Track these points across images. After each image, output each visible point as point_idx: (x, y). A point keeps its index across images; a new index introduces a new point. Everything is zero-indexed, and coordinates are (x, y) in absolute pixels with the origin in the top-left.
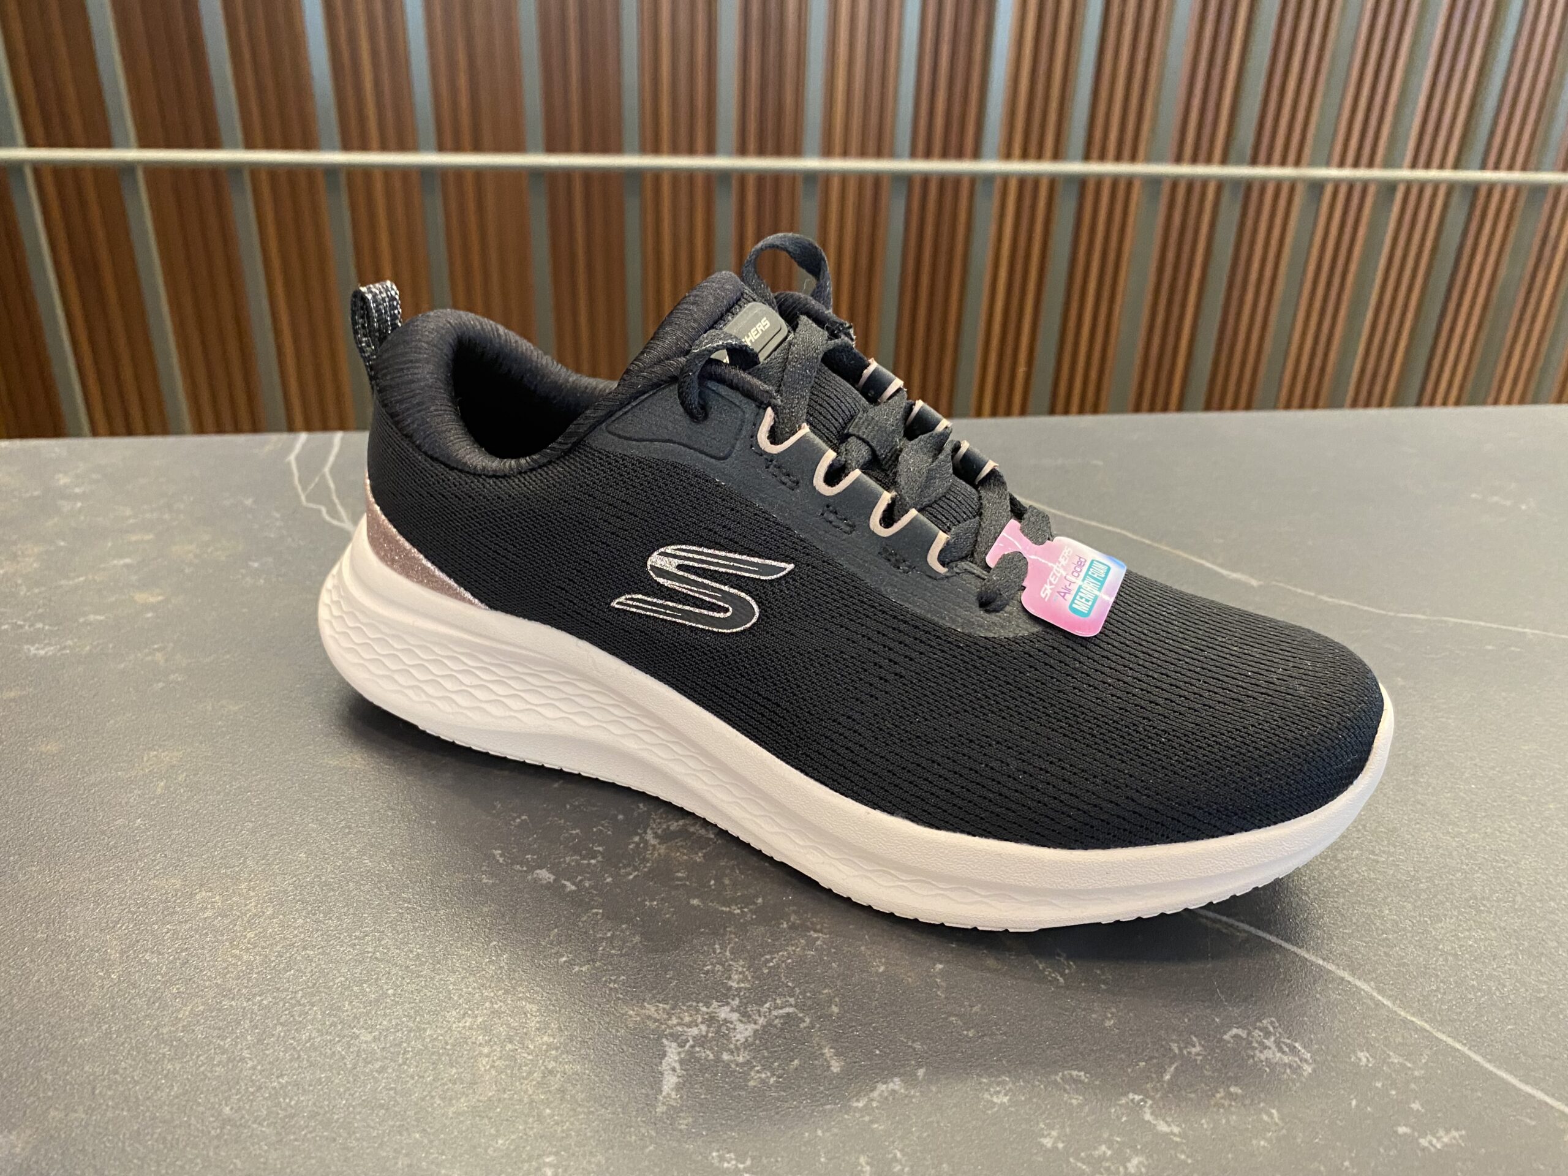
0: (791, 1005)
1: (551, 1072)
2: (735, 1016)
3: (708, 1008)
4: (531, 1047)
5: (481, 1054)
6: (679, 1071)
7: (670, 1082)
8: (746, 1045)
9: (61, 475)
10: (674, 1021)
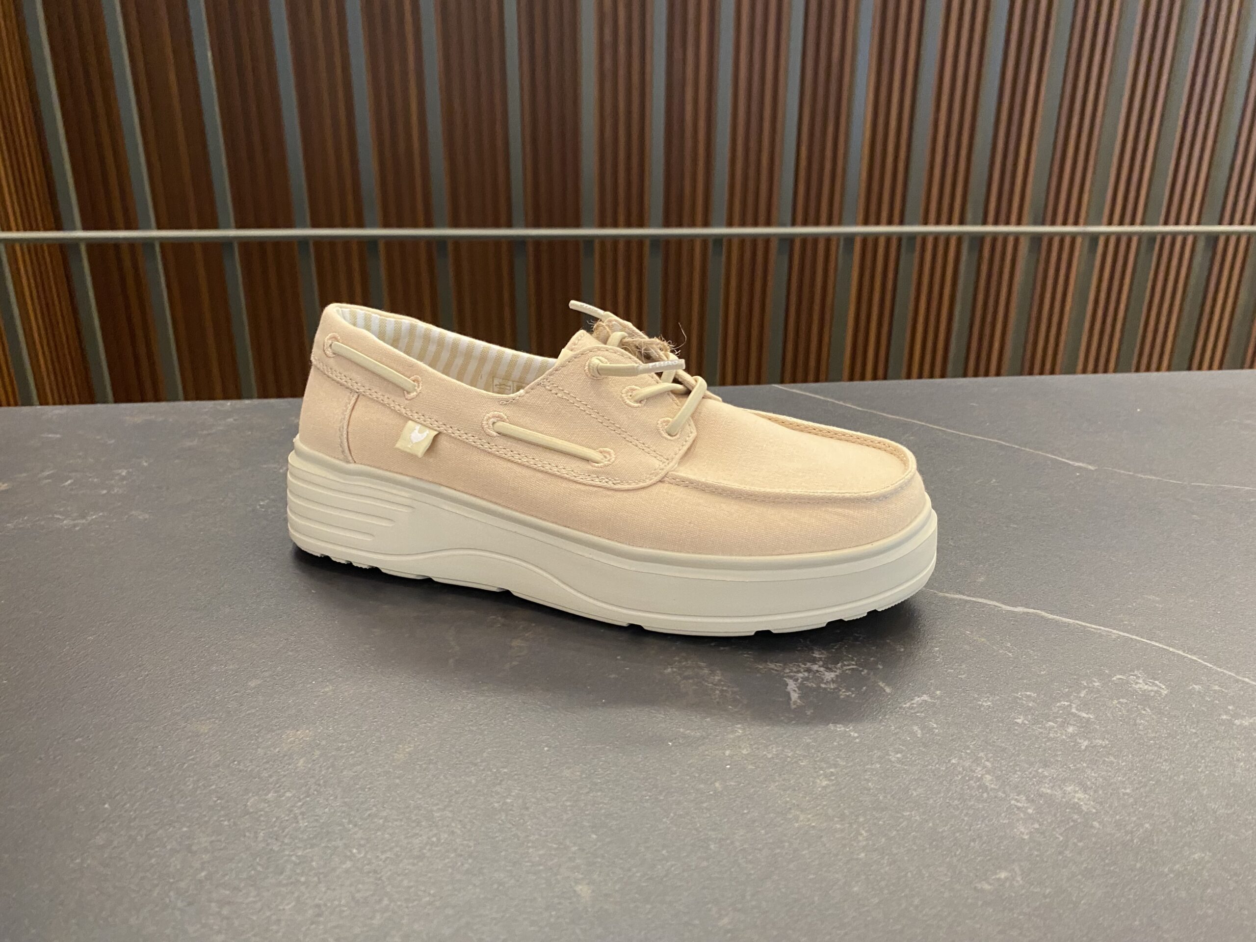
0: (853, 665)
2: (822, 669)
6: (798, 691)
7: (794, 696)
8: (833, 681)
10: (787, 671)
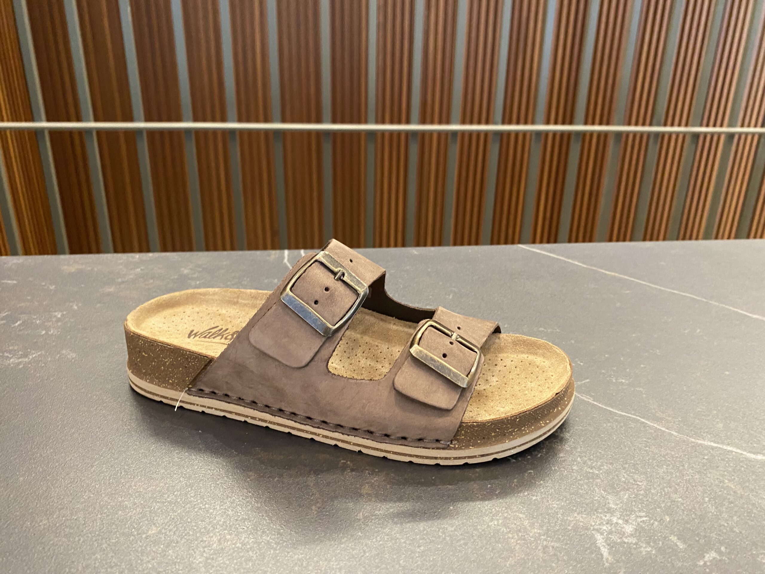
1: (546, 546)
2: (620, 522)
3: (606, 516)
4: (531, 534)
5: (509, 538)
6: (607, 546)
7: (605, 551)
8: (632, 535)
9: (183, 269)
